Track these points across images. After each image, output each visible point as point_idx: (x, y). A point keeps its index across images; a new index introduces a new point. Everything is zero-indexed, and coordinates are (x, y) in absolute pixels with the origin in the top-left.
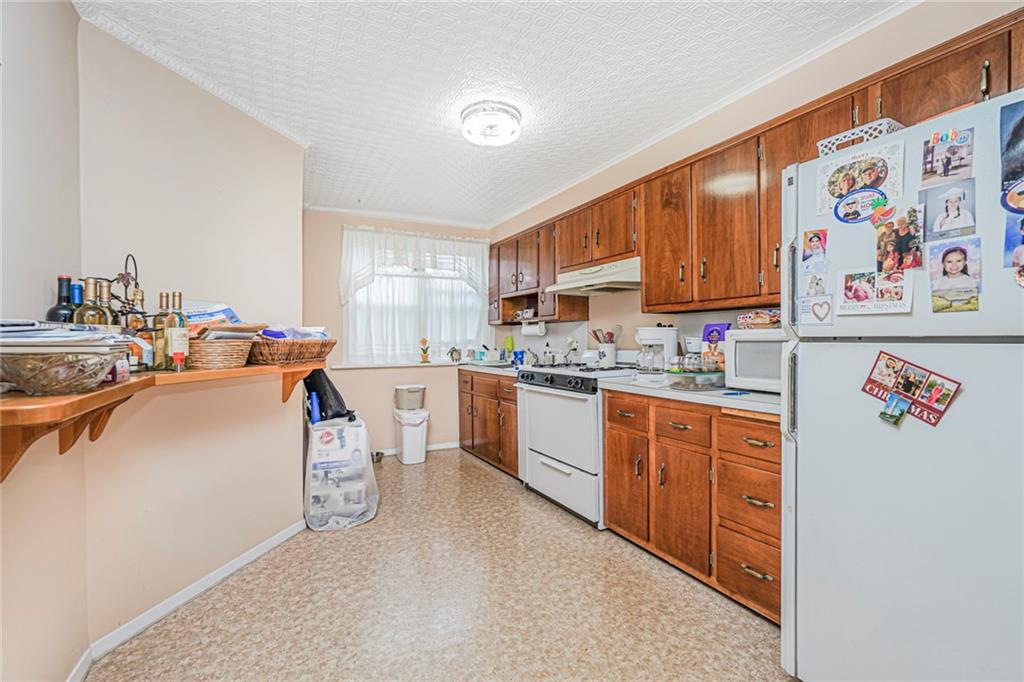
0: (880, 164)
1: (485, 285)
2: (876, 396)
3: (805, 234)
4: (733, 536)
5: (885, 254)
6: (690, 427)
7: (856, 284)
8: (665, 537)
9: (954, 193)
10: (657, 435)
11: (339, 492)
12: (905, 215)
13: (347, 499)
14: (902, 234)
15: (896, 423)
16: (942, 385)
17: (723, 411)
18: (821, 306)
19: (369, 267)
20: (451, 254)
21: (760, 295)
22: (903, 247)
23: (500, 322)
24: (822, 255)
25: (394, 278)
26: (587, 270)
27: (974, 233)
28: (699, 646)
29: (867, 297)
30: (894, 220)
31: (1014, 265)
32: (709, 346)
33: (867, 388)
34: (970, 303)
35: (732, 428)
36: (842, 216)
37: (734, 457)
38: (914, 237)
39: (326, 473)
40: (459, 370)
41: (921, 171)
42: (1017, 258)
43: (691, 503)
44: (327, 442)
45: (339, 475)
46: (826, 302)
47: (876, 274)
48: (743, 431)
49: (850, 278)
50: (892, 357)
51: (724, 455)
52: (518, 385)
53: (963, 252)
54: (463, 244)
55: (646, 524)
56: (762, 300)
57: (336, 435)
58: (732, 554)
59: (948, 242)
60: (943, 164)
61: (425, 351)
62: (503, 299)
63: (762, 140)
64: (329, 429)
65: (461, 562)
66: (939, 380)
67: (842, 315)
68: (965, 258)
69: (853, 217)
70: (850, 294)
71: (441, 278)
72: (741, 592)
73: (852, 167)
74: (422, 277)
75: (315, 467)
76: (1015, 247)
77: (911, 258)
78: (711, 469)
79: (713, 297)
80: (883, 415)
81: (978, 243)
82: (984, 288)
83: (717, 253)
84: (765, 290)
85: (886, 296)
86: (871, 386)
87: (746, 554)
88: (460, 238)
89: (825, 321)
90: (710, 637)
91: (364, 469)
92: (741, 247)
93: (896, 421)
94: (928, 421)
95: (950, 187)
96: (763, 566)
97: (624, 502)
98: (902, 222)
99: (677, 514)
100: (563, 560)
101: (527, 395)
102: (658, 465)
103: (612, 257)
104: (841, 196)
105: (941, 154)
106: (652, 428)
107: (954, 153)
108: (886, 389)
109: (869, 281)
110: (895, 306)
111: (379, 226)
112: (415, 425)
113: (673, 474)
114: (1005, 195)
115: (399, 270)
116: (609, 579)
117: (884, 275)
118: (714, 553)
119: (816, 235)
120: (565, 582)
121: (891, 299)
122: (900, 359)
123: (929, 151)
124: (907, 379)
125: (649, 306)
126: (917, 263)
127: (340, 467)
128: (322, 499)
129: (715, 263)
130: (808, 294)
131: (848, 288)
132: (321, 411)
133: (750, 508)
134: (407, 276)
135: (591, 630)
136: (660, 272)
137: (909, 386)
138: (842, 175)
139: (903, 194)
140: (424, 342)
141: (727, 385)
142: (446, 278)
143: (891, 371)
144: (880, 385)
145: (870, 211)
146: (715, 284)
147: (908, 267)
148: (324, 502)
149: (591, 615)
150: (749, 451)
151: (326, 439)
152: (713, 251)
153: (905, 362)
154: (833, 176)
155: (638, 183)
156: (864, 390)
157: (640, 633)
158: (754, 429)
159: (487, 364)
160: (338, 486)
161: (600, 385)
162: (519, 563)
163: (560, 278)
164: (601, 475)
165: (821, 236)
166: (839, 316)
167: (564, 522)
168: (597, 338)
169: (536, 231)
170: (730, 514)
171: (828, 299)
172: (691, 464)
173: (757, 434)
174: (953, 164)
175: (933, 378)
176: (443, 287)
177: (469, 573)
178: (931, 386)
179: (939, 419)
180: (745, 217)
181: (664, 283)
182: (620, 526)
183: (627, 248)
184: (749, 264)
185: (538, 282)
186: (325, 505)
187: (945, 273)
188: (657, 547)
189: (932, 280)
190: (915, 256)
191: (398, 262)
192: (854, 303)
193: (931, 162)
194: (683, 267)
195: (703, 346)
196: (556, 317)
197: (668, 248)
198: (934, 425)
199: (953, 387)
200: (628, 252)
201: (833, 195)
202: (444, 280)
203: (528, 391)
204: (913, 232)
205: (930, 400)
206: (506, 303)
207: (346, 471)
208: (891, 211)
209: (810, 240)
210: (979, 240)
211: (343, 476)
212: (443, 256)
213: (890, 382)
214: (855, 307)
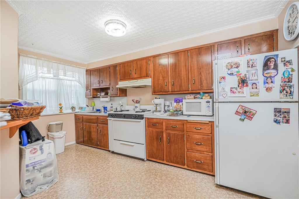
0: (238, 63)
1: (85, 83)
2: (238, 115)
3: (220, 77)
4: (192, 153)
5: (239, 83)
6: (177, 126)
7: (233, 90)
8: (170, 158)
9: (254, 72)
10: (166, 130)
11: (41, 174)
12: (244, 75)
13: (45, 176)
14: (243, 79)
15: (243, 121)
16: (253, 112)
17: (188, 121)
18: (224, 94)
19: (35, 73)
20: (72, 72)
21: (189, 91)
22: (243, 82)
23: (92, 97)
24: (224, 82)
25: (46, 79)
26: (132, 81)
27: (258, 80)
28: (193, 186)
29: (236, 93)
30: (241, 76)
31: (265, 87)
32: (177, 104)
33: (236, 113)
34: (258, 95)
35: (191, 125)
36: (229, 74)
37: (191, 133)
38: (246, 80)
39: (34, 167)
40: (75, 114)
41: (247, 66)
42: (266, 86)
43: (178, 147)
44: (34, 153)
45: (40, 167)
46: (226, 94)
47: (238, 88)
48: (194, 126)
49: (231, 88)
50: (242, 106)
51: (188, 133)
52: (108, 118)
53: (256, 84)
54: (76, 68)
55: (163, 156)
56: (189, 92)
57: (39, 148)
58: (192, 158)
59: (253, 82)
60: (251, 65)
61: (61, 108)
62: (93, 89)
63: (189, 51)
64: (35, 147)
65: (110, 186)
66: (252, 111)
67: (230, 97)
68: (256, 85)
69: (232, 74)
70: (232, 92)
71: (67, 80)
72: (194, 168)
73: (232, 62)
74: (58, 79)
75: (27, 166)
76: (265, 84)
77: (246, 85)
78: (184, 137)
79: (175, 91)
80: (240, 119)
81: (258, 82)
82: (260, 92)
83: (177, 79)
84: (190, 89)
85: (240, 92)
86: (237, 113)
87: (195, 157)
88: (75, 66)
89: (225, 98)
90: (193, 182)
91: (53, 161)
92: (184, 78)
93: (243, 120)
94: (250, 120)
95: (252, 70)
96: (200, 159)
97: (155, 150)
98: (243, 76)
99: (174, 151)
100: (142, 174)
101: (113, 121)
102: (167, 138)
103: (141, 77)
104: (229, 69)
105: (251, 63)
106: (164, 128)
107: (253, 63)
108: (240, 113)
109: (236, 89)
110: (242, 95)
111: (39, 56)
112: (61, 138)
113: (172, 140)
114: (263, 74)
115: (48, 75)
116: (159, 175)
117: (239, 88)
118: (186, 159)
119: (223, 78)
120: (148, 180)
121: (241, 93)
122: (244, 107)
123: (248, 62)
124: (245, 111)
125: (155, 92)
126: (247, 86)
127: (41, 163)
128: (31, 180)
129: (176, 81)
130: (221, 91)
131: (231, 91)
132: (28, 139)
133: (197, 146)
134: (52, 78)
135: (167, 192)
136: (158, 83)
137: (245, 112)
138: (229, 64)
139: (243, 70)
140: (60, 104)
141: (183, 114)
142: (68, 80)
143: (242, 109)
144: (239, 113)
145: (236, 73)
146: (176, 87)
147: (245, 86)
148: (32, 181)
149: (163, 188)
150: (196, 131)
151: (33, 152)
152: (176, 78)
153: (245, 107)
154: (227, 64)
155: (151, 57)
156: (235, 114)
157: (179, 188)
158: (197, 125)
159: (87, 111)
160: (40, 172)
161: (145, 117)
162: (130, 179)
163: (120, 83)
164: (145, 144)
165: (224, 78)
166: (229, 97)
167: (132, 161)
168: (134, 101)
169: (109, 67)
170: (191, 148)
171: (226, 93)
172: (178, 136)
173: (198, 126)
174: (253, 66)
175: (251, 110)
176: (68, 83)
177: (116, 189)
178: (251, 112)
179: (252, 119)
180: (185, 70)
181: (160, 86)
182: (153, 158)
183: (147, 75)
184: (186, 82)
185: (110, 84)
186: (33, 182)
187: (253, 88)
188: (167, 162)
189: (250, 89)
190: (246, 84)
191: (49, 72)
192: (233, 94)
193: (249, 65)
194: (166, 82)
195: (174, 104)
196: (118, 95)
197: (161, 76)
198: (251, 120)
199: (255, 112)
200: (147, 76)
201: (227, 69)
202: (68, 81)
203: (114, 120)
204: (246, 79)
205: (250, 115)
206: (94, 90)
207: (44, 164)
208: (241, 74)
209: (221, 79)
210: (259, 82)
211: (42, 166)
212: (68, 72)
213: (241, 112)
214: (233, 95)
